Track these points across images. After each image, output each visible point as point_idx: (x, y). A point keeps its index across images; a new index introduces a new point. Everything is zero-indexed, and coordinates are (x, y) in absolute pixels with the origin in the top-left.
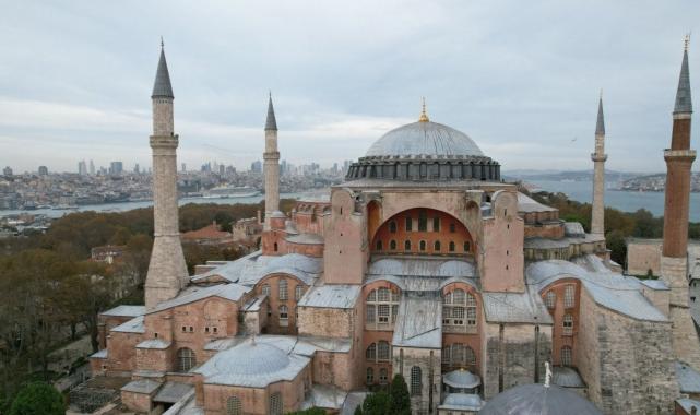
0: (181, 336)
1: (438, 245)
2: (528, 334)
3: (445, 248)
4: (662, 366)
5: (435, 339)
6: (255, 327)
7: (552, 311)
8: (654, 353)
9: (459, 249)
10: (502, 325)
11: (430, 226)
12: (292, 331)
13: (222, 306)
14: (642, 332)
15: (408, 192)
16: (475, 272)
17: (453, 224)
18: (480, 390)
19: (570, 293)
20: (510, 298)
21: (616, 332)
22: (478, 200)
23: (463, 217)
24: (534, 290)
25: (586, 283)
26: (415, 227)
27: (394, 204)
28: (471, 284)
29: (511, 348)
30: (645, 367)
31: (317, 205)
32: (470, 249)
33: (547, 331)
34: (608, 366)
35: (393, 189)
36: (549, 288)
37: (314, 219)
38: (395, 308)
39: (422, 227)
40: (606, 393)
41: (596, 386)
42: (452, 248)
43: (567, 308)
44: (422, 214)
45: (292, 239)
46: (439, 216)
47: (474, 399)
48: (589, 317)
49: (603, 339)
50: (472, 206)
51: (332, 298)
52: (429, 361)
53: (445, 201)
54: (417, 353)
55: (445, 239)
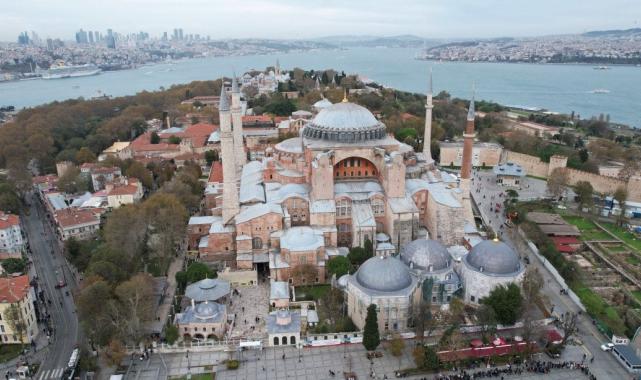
0: (255, 232)
1: (360, 173)
2: (409, 217)
3: (363, 174)
4: (459, 225)
5: (373, 222)
6: (289, 224)
7: (416, 204)
8: (456, 220)
9: (370, 174)
10: (399, 214)
11: (356, 164)
12: (307, 223)
13: (275, 217)
14: (453, 212)
15: (347, 149)
16: (382, 188)
17: (367, 163)
18: (390, 241)
19: (424, 195)
20: (400, 200)
21: (443, 213)
22: (382, 154)
23: (373, 160)
24: (409, 195)
25: (430, 192)
26: (349, 165)
27: (341, 155)
28: (381, 195)
29: (403, 223)
30: (453, 225)
31: (295, 155)
32: (376, 175)
33: (417, 215)
34: (440, 227)
35: (340, 148)
36: (415, 195)
37: (293, 161)
38: (350, 209)
39: (352, 165)
40: (439, 237)
41: (435, 235)
42: (366, 173)
43: (423, 202)
44: (352, 160)
45: (282, 173)
46: (360, 160)
47: (388, 245)
48: (432, 206)
49: (438, 216)
50: (378, 155)
51: (322, 208)
52: (372, 232)
53: (366, 154)
54: (367, 229)
55: (363, 170)
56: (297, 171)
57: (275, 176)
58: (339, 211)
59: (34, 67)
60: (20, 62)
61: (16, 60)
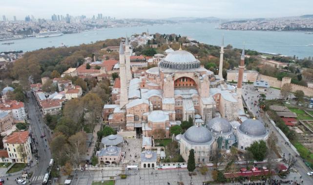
0: (135, 113)
1: (187, 85)
2: (211, 107)
3: (189, 85)
4: (236, 111)
5: (193, 109)
6: (152, 109)
7: (215, 100)
8: (235, 108)
9: (192, 85)
10: (206, 105)
11: (185, 80)
12: (161, 109)
13: (145, 105)
14: (233, 105)
15: (181, 73)
16: (198, 92)
17: (191, 80)
18: (201, 118)
19: (218, 96)
20: (207, 98)
21: (228, 105)
22: (198, 75)
23: (194, 78)
24: (211, 96)
25: (222, 94)
27: (178, 76)
28: (198, 95)
29: (208, 109)
30: (233, 111)
31: (155, 75)
32: (195, 86)
33: (215, 106)
34: (226, 112)
35: (177, 73)
36: (215, 96)
37: (155, 79)
38: (182, 102)
39: (183, 81)
40: (226, 117)
41: (224, 115)
43: (218, 100)
44: (183, 78)
46: (187, 78)
47: (201, 120)
48: (222, 101)
49: (225, 106)
50: (196, 76)
51: (168, 101)
52: (192, 114)
53: (190, 75)
54: (190, 112)
55: (189, 83)
56: (156, 83)
57: (146, 85)
58: (177, 103)
59: (32, 32)
60: (26, 30)
61: (24, 29)
